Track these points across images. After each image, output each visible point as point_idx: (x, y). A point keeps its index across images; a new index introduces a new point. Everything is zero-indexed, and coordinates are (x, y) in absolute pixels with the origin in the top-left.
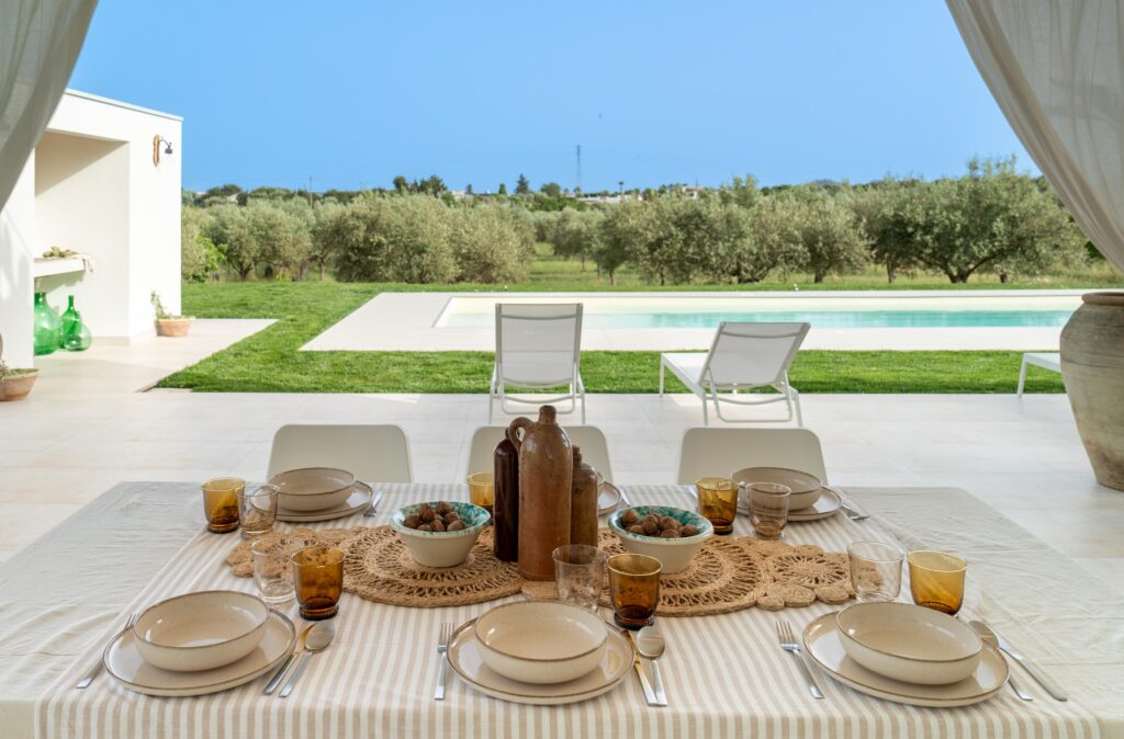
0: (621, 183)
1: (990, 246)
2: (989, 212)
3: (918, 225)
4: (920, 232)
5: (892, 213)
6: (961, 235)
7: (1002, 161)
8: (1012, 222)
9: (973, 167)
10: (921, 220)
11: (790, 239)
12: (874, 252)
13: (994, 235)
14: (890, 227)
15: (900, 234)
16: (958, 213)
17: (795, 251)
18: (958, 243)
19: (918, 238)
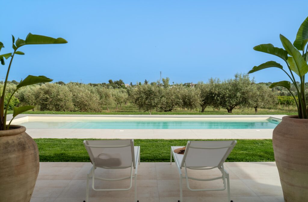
0: (173, 82)
1: (236, 101)
2: (237, 90)
3: (216, 94)
4: (216, 96)
5: (209, 90)
6: (228, 97)
7: (245, 75)
8: (243, 93)
9: (236, 77)
10: (217, 92)
11: (178, 98)
12: (203, 102)
13: (237, 97)
14: (208, 95)
15: (211, 97)
16: (228, 90)
17: (179, 102)
18: (227, 100)
19: (215, 98)
